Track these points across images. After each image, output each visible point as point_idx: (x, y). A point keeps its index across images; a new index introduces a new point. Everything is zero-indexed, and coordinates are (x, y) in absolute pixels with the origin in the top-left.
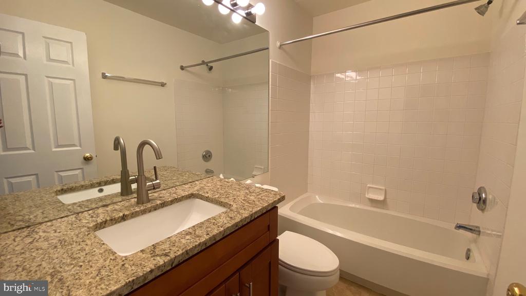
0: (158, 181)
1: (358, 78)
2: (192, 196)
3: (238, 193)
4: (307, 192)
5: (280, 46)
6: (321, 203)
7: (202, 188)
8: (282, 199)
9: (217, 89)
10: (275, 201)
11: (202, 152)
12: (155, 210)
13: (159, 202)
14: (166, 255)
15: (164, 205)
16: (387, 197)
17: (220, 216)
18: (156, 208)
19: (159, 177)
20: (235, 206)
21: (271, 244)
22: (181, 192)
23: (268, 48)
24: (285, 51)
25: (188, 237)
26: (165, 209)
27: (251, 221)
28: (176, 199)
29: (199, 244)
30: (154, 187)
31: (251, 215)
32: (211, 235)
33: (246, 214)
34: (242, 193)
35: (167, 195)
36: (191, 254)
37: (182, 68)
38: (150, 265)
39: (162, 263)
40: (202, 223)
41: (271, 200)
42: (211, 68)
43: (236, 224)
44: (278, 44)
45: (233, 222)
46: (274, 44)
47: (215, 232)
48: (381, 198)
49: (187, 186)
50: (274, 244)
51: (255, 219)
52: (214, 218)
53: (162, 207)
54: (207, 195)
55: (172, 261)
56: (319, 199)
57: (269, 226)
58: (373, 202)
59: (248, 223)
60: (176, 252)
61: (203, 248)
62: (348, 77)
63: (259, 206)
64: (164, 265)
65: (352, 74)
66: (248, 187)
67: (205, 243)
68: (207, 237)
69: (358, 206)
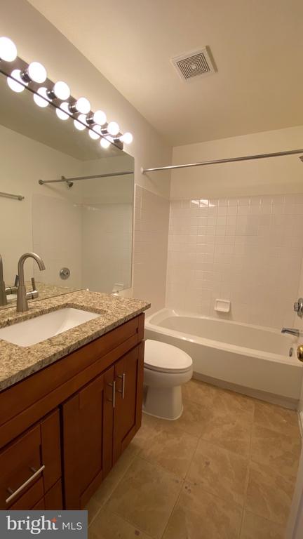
0: (35, 292)
1: (210, 205)
2: (67, 306)
3: (110, 303)
4: (164, 307)
5: (144, 172)
6: (176, 317)
7: (75, 299)
8: (148, 306)
9: (75, 205)
10: (143, 308)
11: (59, 270)
12: (35, 317)
13: (38, 310)
14: (63, 344)
15: (42, 313)
16: (232, 309)
17: (99, 319)
18: (35, 315)
19: (36, 287)
20: (109, 311)
21: (138, 344)
22: (56, 302)
23: (133, 173)
24: (148, 176)
25: (76, 333)
26: (44, 316)
27: (125, 323)
28: (53, 308)
29: (88, 337)
30: (33, 297)
31: (125, 318)
32: (96, 331)
33: (121, 317)
34: (114, 302)
35: (43, 305)
36: (82, 345)
37: (41, 183)
38: (53, 351)
39: (61, 349)
40: (86, 324)
41: (140, 307)
42: (71, 185)
43: (114, 324)
44: (142, 170)
45: (112, 322)
46: (138, 169)
47: (99, 329)
48: (227, 310)
49: (60, 298)
50: (140, 345)
51: (128, 321)
52: (94, 320)
53: (41, 315)
54: (82, 305)
55: (69, 348)
56: (175, 313)
57: (137, 329)
58: (221, 314)
59: (123, 324)
60: (71, 342)
61: (91, 340)
62: (202, 203)
63: (130, 312)
64: (63, 351)
65: (206, 202)
66: (118, 298)
67: (92, 336)
68: (93, 332)
69: (207, 318)
